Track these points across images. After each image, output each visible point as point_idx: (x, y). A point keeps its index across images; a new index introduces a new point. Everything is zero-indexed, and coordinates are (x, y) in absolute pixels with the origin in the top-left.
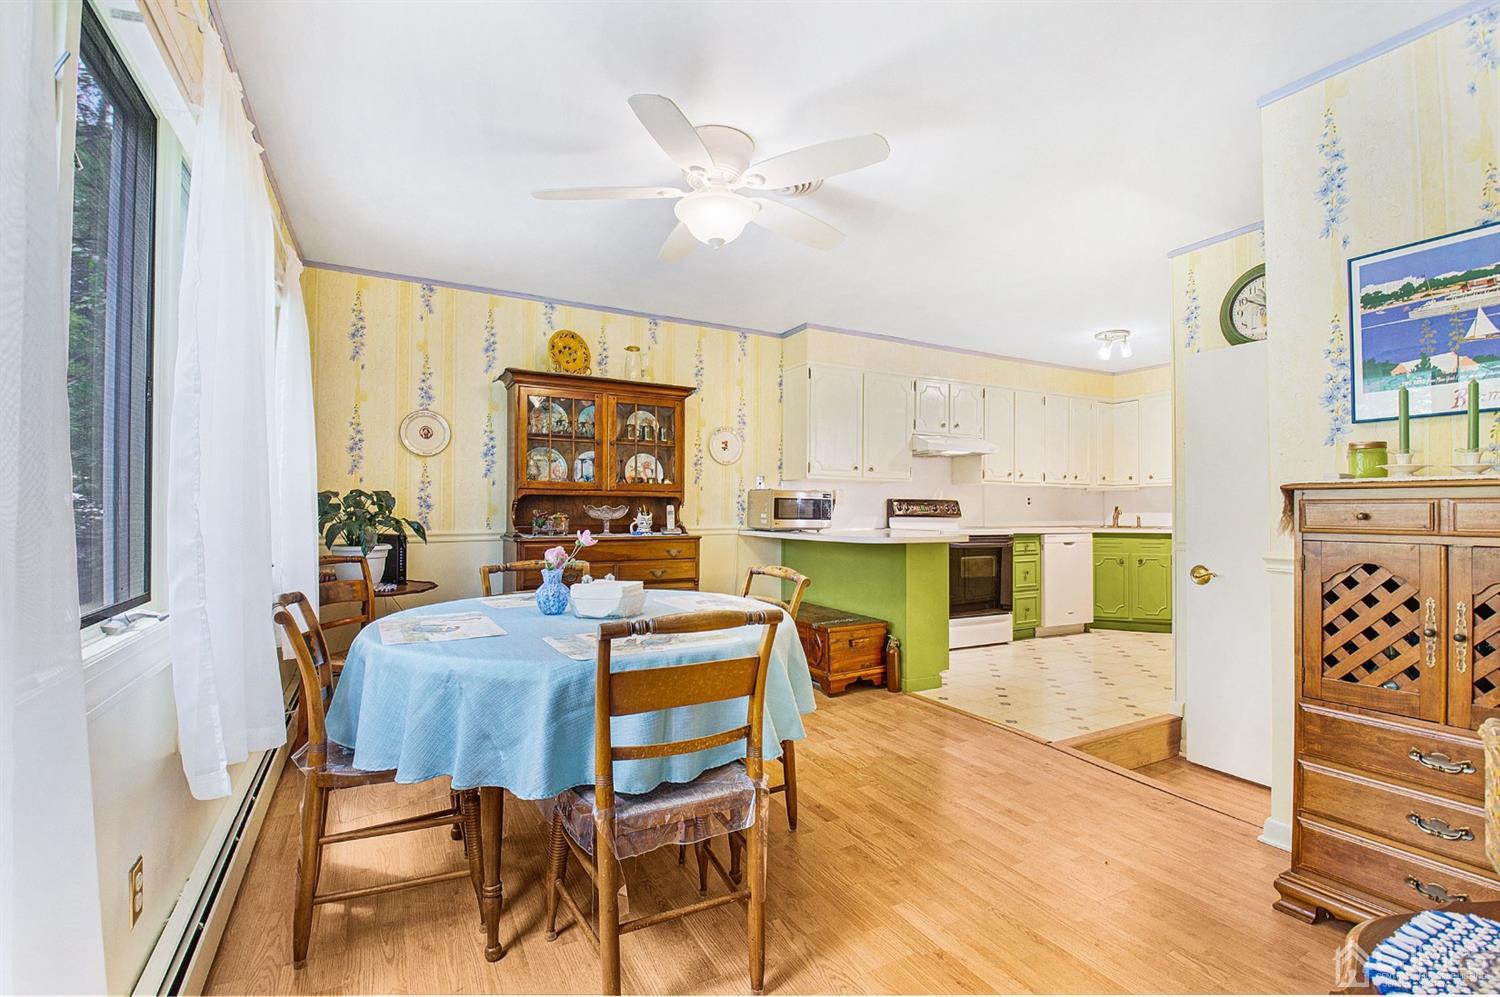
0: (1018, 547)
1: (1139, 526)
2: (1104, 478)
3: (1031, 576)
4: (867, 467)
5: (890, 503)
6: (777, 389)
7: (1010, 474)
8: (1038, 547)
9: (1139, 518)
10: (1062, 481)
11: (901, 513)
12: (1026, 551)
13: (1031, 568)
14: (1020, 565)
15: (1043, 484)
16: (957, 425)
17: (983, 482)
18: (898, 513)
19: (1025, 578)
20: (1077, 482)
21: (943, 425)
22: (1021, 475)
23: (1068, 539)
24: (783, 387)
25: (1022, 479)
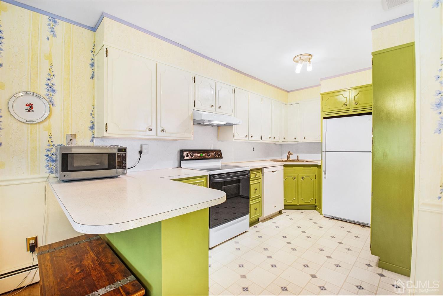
0: (252, 176)
1: (298, 161)
2: (284, 139)
3: (258, 191)
4: (160, 129)
5: (181, 152)
6: (89, 69)
7: (247, 136)
8: (261, 174)
9: (298, 156)
10: (269, 140)
11: (188, 158)
12: (255, 177)
13: (257, 186)
14: (253, 185)
15: (261, 141)
16: (220, 107)
17: (233, 140)
18: (186, 158)
19: (255, 192)
20: (275, 140)
21: (212, 106)
22: (252, 137)
23: (274, 169)
24: (95, 68)
25: (252, 139)
